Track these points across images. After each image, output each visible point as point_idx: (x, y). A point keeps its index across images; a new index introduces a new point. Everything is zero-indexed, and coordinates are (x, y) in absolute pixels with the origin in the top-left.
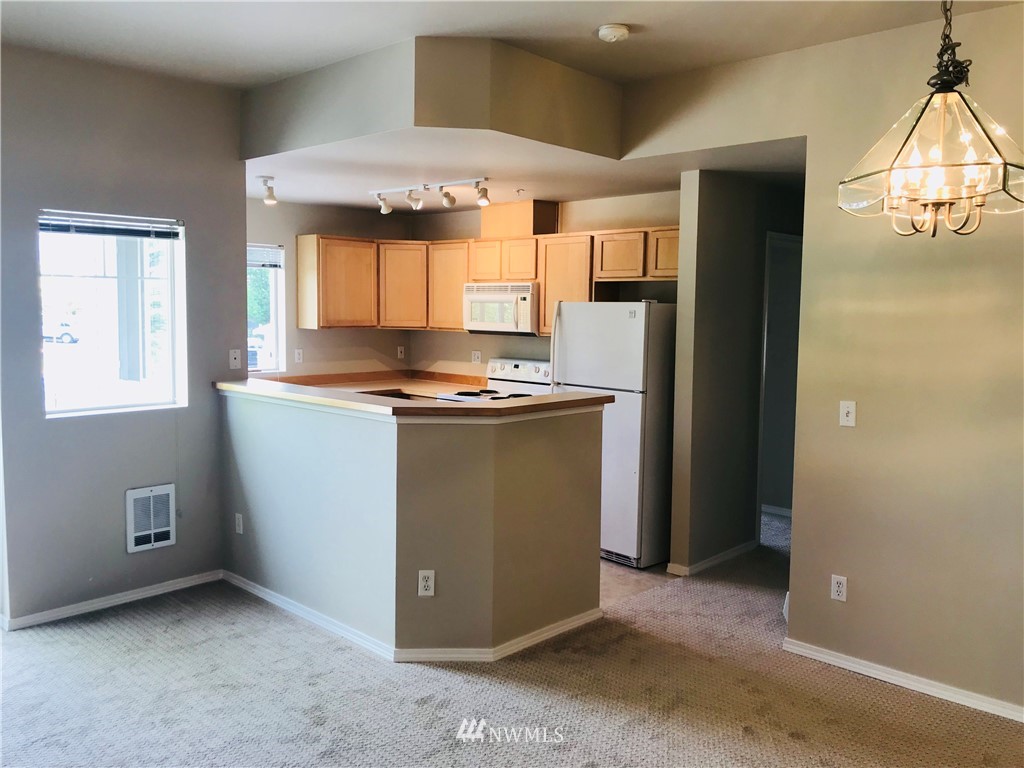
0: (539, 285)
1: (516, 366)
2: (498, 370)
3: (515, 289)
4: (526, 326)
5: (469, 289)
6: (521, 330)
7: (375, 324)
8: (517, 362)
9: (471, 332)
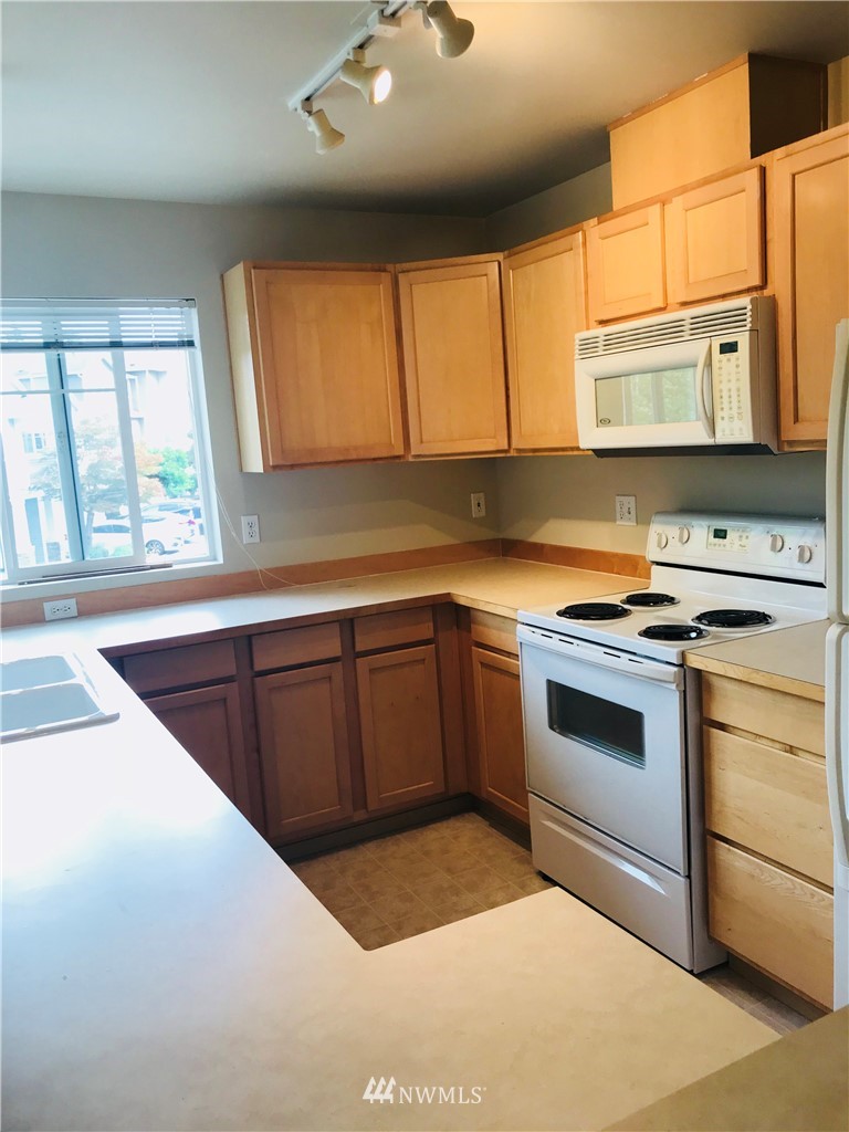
0: (772, 303)
1: (720, 534)
2: (674, 543)
3: (702, 326)
4: (737, 428)
5: (588, 347)
6: (723, 437)
7: (400, 451)
8: (721, 524)
9: (601, 453)
